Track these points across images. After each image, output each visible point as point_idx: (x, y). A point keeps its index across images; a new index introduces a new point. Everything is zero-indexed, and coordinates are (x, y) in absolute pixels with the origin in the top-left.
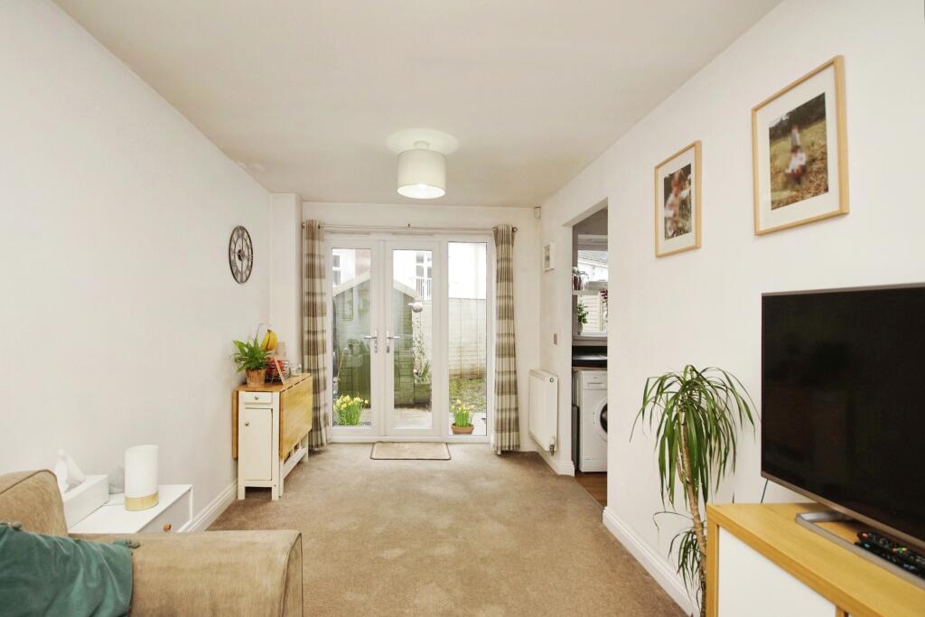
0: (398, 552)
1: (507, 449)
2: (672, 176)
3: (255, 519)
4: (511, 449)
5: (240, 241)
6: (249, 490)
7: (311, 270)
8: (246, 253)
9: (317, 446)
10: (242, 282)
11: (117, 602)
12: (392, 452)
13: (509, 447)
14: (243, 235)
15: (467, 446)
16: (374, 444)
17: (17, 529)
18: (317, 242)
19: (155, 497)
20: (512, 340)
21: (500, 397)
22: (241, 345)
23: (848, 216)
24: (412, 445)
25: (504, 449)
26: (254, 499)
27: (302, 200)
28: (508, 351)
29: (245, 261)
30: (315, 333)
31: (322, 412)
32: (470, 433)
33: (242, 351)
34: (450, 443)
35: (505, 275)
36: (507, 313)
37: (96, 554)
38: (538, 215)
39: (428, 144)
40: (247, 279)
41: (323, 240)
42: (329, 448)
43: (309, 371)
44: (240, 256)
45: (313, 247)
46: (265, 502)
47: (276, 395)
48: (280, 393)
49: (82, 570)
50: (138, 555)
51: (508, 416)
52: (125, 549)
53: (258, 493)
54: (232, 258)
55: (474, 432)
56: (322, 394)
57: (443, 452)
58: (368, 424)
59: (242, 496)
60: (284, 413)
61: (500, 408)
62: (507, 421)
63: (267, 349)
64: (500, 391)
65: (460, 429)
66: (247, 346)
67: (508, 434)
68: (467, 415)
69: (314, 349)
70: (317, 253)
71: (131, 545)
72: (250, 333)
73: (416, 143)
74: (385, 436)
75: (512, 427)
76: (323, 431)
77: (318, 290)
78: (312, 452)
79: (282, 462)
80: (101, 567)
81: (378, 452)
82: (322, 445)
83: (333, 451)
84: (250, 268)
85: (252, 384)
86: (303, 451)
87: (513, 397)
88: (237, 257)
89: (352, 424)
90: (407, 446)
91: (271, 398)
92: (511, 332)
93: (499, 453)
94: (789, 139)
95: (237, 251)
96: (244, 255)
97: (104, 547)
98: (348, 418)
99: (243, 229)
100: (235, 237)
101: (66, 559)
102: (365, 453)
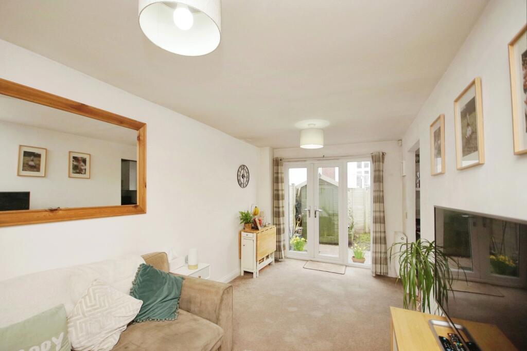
0: (295, 309)
1: (379, 274)
2: (436, 131)
3: (244, 284)
4: (382, 274)
5: (242, 171)
6: (245, 272)
7: (277, 180)
8: (246, 175)
9: (280, 258)
10: (244, 187)
11: (176, 294)
12: (314, 266)
13: (381, 273)
14: (244, 169)
15: (357, 269)
16: (308, 261)
17: (152, 267)
18: (280, 167)
19: (196, 266)
20: (382, 214)
21: (374, 245)
22: (242, 213)
23: (484, 165)
24: (327, 264)
25: (377, 273)
26: (246, 276)
27: (273, 149)
28: (380, 220)
29: (245, 179)
30: (279, 207)
31: (282, 243)
32: (363, 262)
33: (242, 215)
34: (348, 266)
35: (378, 179)
36: (379, 199)
37: (172, 278)
38: (400, 144)
39: (315, 125)
40: (246, 186)
41: (283, 166)
42: (286, 260)
43: (276, 224)
44: (243, 176)
45: (278, 170)
46: (250, 278)
47: (255, 234)
48: (257, 234)
49: (167, 282)
50: (184, 281)
51: (379, 256)
52: (180, 279)
53: (248, 274)
54: (239, 178)
55: (365, 262)
56: (282, 235)
57: (342, 270)
58: (306, 251)
59: (242, 274)
60: (258, 242)
61: (374, 251)
62: (379, 259)
63: (255, 214)
64: (374, 242)
65: (356, 259)
66: (244, 213)
67: (379, 265)
68: (361, 253)
69: (278, 215)
70: (280, 171)
71: (183, 278)
72: (248, 208)
73: (309, 125)
74: (314, 258)
75: (382, 262)
76: (283, 252)
77: (280, 188)
78: (277, 260)
79: (258, 262)
80: (173, 282)
81: (308, 265)
82: (282, 258)
83: (287, 262)
84: (248, 181)
85: (246, 229)
86: (271, 259)
87: (383, 246)
88: (241, 177)
89: (299, 250)
90: (324, 264)
91: (252, 235)
92: (382, 210)
93: (374, 275)
94: (466, 120)
95: (241, 175)
96: (244, 176)
97: (175, 278)
98: (298, 247)
99: (244, 166)
100: (240, 170)
101: (163, 278)
102: (301, 264)
